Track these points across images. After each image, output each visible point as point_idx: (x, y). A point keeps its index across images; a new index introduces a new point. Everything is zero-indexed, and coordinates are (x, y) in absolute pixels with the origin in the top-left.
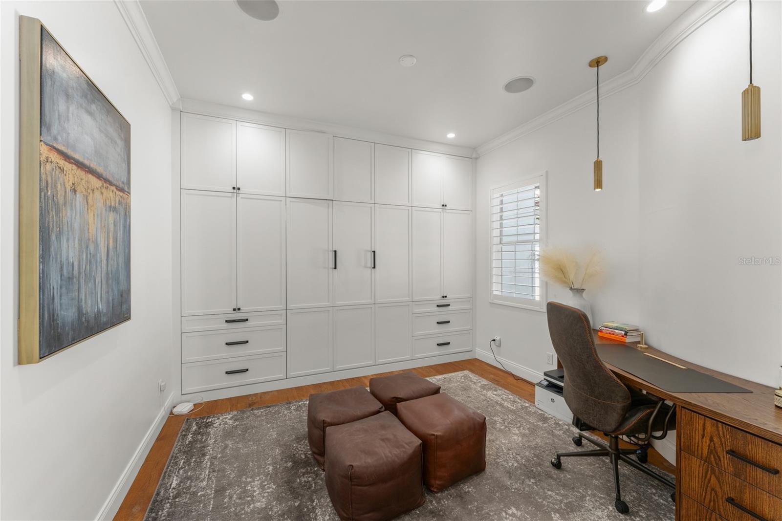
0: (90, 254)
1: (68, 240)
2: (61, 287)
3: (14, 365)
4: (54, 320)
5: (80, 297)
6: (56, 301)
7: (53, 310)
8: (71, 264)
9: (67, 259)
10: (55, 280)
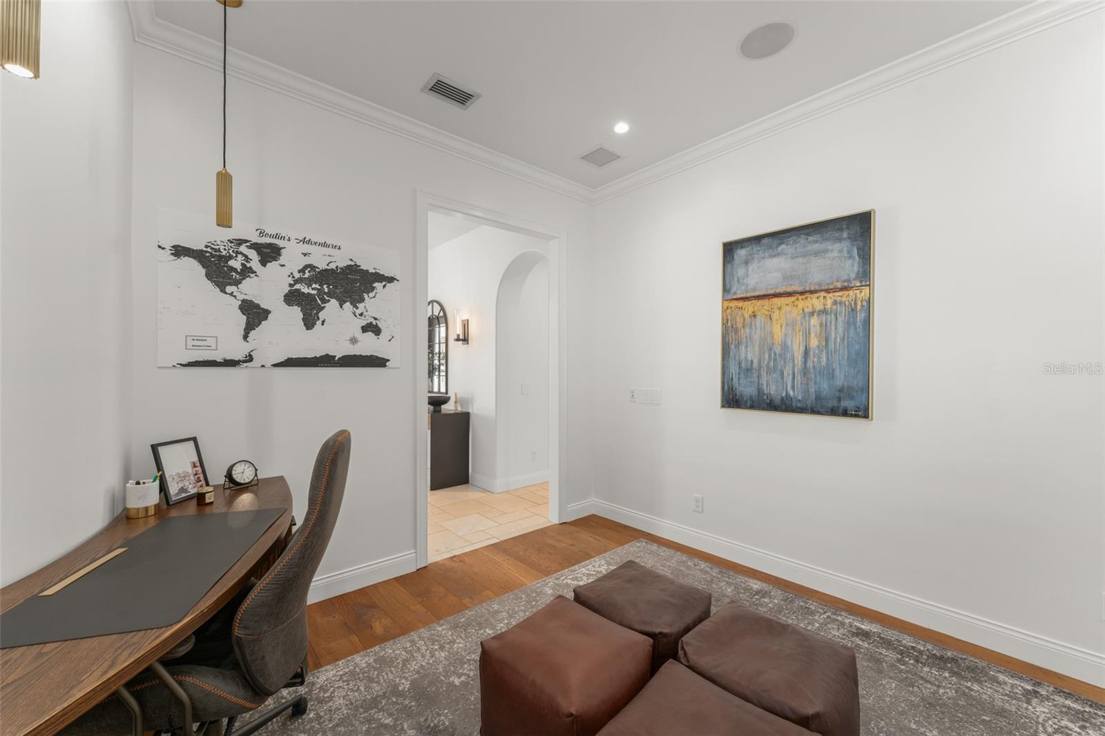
0: (775, 354)
1: (746, 347)
2: (739, 374)
3: (723, 406)
4: (732, 390)
5: (761, 382)
6: (734, 381)
7: (732, 385)
8: (749, 361)
9: (746, 358)
10: (733, 369)
